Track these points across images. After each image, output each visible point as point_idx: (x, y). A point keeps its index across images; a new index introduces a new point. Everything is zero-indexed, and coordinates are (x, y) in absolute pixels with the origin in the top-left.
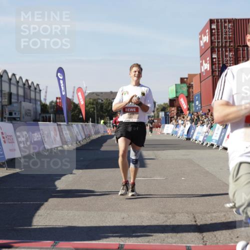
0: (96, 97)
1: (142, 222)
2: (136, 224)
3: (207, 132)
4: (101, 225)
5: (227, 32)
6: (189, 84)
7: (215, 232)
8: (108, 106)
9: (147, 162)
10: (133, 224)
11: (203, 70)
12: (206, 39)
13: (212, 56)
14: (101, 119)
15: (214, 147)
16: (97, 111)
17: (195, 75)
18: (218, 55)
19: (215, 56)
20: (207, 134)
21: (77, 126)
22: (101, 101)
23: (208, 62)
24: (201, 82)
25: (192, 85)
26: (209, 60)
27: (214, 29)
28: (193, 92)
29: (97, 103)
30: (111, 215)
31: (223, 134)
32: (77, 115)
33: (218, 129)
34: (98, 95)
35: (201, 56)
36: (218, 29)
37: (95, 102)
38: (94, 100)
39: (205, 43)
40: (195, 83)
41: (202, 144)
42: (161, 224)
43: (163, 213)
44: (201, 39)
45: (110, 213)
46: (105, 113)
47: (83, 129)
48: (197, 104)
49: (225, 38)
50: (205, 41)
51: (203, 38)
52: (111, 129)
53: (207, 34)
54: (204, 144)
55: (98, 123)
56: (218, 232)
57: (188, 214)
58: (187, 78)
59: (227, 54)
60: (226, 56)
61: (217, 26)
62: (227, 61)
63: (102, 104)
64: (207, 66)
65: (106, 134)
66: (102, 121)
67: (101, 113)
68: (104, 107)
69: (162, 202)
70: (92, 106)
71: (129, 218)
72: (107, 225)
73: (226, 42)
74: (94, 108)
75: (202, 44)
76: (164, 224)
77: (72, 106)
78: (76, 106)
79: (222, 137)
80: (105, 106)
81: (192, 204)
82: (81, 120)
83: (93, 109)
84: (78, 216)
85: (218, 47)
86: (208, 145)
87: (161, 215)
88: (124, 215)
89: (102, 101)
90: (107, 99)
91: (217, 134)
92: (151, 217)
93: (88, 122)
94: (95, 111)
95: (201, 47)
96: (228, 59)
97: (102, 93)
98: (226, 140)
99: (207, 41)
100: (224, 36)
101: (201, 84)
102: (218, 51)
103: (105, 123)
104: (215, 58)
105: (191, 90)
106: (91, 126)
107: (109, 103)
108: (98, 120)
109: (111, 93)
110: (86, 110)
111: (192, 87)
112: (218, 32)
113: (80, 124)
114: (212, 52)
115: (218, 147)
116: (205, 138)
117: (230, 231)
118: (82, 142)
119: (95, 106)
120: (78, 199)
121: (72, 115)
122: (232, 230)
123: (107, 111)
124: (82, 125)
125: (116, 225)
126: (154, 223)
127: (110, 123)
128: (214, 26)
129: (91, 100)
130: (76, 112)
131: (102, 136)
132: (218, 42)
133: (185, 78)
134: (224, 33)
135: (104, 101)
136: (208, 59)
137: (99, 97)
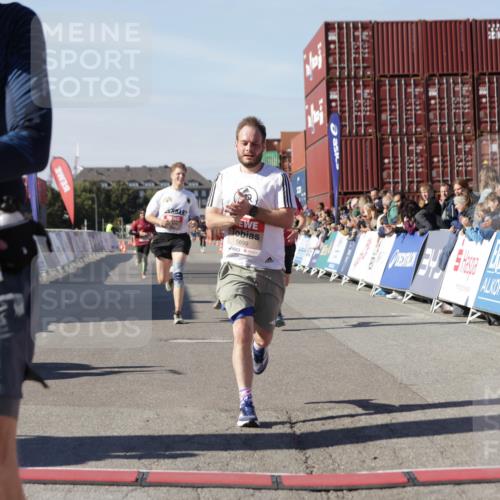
0: (97, 178)
1: (186, 427)
2: (173, 432)
3: (319, 248)
4: (103, 434)
5: (358, 48)
6: (284, 153)
7: (330, 448)
8: (122, 197)
9: (198, 307)
10: (166, 433)
11: (310, 125)
12: (317, 61)
13: (328, 95)
14: (107, 222)
15: (332, 278)
16: (99, 206)
17: (294, 135)
18: (341, 93)
19: (334, 96)
20: (317, 252)
21: (58, 235)
22: (106, 185)
23: (321, 108)
24: (306, 149)
25: (290, 153)
26: (323, 104)
27: (334, 42)
28: (290, 168)
29: (99, 189)
30: (122, 413)
31: (350, 252)
32: (59, 213)
33: (340, 242)
34: (101, 174)
35: (307, 96)
36: (341, 42)
37: (95, 188)
38: (94, 183)
39: (316, 71)
40: (295, 149)
41: (309, 272)
42: (221, 432)
43: (227, 410)
44: (307, 61)
45: (121, 410)
46: (114, 209)
47: (71, 243)
48: (299, 192)
49: (356, 60)
50: (314, 66)
51: (312, 59)
52: (126, 243)
53: (320, 52)
54: (312, 273)
55: (101, 229)
56: (335, 447)
57: (276, 411)
58: (279, 141)
59: (359, 91)
60: (357, 97)
61: (340, 36)
62: (360, 105)
63: (109, 191)
64: (318, 116)
65: (116, 252)
66: (109, 227)
67: (107, 209)
68: (113, 198)
69: (226, 388)
70: (88, 195)
71: (158, 421)
72: (115, 434)
73: (357, 68)
74: (92, 199)
75: (309, 72)
76: (229, 432)
77: (49, 195)
78: (57, 196)
79: (347, 258)
80: (114, 195)
81: (286, 393)
82: (66, 224)
83: (90, 202)
84: (58, 416)
85: (341, 78)
86: (320, 274)
87: (223, 414)
88: (149, 414)
89: (109, 185)
90: (119, 182)
91: (337, 251)
92: (204, 418)
93: (80, 228)
94: (96, 206)
95: (307, 79)
96: (361, 101)
97: (108, 169)
98: (355, 265)
99: (320, 67)
100: (353, 56)
101: (308, 150)
102: (342, 86)
103: (114, 230)
104: (335, 100)
105: (286, 164)
106: (85, 236)
107: (123, 190)
108: (100, 223)
109: (128, 169)
110: (76, 204)
111: (290, 157)
112: (341, 48)
113: (64, 231)
114: (330, 87)
115: (340, 277)
116: (314, 261)
117: (360, 446)
118: (66, 268)
119: (94, 195)
120: (57, 381)
121: (50, 215)
122: (363, 445)
123: (119, 204)
124: (68, 234)
125: (133, 434)
126: (209, 429)
127: (125, 230)
128: (333, 37)
129: (87, 184)
130: (56, 208)
131: (107, 257)
132: (342, 69)
133: (275, 140)
134: (353, 51)
135: (114, 185)
136: (321, 101)
137: (104, 178)
